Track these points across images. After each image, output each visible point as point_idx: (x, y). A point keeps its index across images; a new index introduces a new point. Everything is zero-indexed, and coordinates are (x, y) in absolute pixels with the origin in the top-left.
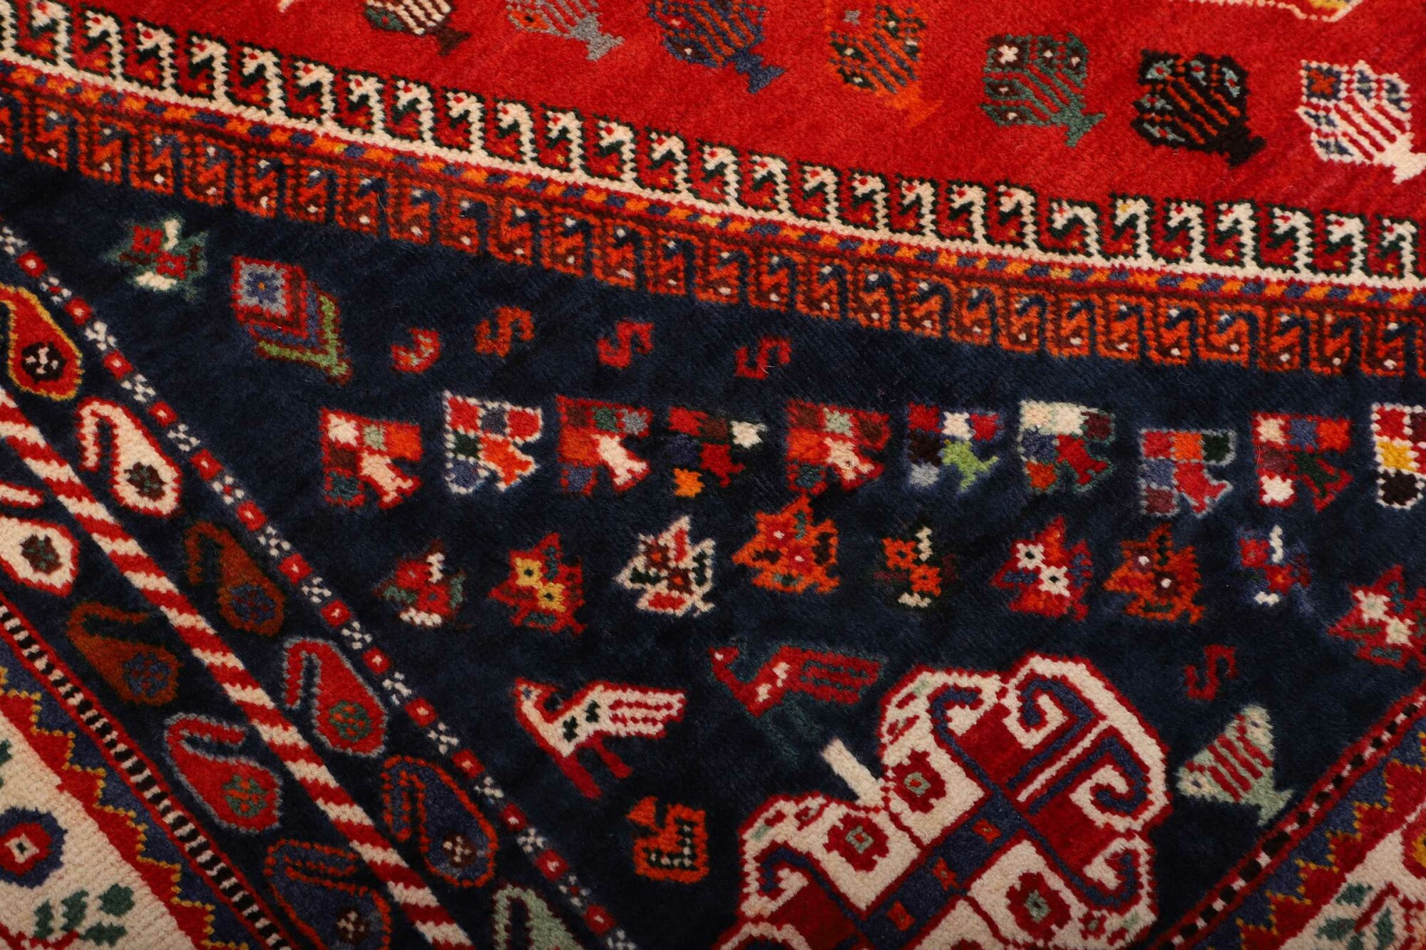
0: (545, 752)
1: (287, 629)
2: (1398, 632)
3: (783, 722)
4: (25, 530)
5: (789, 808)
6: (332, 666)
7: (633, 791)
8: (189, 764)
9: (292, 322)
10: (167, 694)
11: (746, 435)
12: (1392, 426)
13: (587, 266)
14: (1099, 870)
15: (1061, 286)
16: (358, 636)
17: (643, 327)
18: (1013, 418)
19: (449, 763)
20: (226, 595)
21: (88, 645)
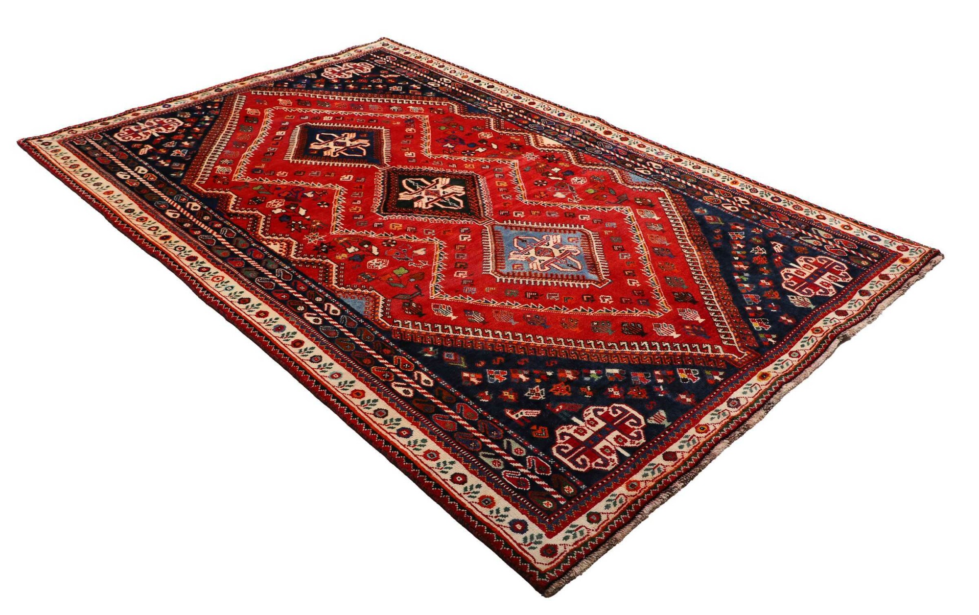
0: (512, 419)
1: (457, 402)
2: (689, 400)
3: (562, 414)
4: (404, 389)
5: (565, 427)
6: (466, 407)
7: (532, 424)
8: (437, 421)
9: (455, 360)
10: (433, 411)
11: (550, 374)
12: (681, 372)
13: (514, 351)
14: (633, 434)
15: (611, 354)
16: (471, 403)
17: (527, 360)
18: (604, 371)
19: (492, 421)
20: (444, 398)
21: (415, 405)
